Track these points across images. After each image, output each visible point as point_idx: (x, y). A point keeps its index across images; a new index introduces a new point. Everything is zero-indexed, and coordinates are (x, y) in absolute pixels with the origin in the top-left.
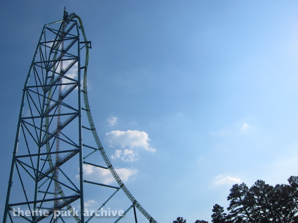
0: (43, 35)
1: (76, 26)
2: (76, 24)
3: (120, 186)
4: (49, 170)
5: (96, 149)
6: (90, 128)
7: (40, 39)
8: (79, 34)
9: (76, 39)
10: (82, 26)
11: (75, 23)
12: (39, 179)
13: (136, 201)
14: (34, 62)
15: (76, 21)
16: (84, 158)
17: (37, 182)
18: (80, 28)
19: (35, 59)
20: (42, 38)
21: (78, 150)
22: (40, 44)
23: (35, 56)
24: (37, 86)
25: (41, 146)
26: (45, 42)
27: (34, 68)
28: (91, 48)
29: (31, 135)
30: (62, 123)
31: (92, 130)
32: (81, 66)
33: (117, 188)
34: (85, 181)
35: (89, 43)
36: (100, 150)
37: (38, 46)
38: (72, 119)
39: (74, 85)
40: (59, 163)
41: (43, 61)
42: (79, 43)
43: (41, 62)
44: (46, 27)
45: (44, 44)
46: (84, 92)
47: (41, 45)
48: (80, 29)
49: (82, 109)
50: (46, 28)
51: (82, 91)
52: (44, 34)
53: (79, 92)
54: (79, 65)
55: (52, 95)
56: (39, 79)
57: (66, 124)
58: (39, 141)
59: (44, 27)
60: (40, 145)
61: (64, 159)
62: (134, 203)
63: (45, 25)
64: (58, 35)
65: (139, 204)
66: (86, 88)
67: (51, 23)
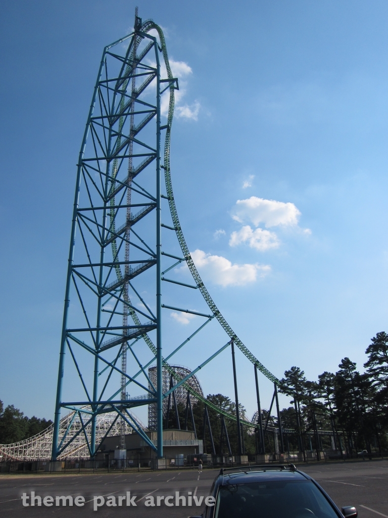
0: (104, 67)
1: (154, 47)
2: (155, 43)
3: (214, 313)
4: (115, 283)
5: (180, 260)
6: (173, 226)
7: (99, 75)
8: (158, 65)
9: (154, 74)
10: (165, 46)
11: (153, 41)
12: (103, 294)
13: (236, 337)
14: (92, 117)
15: (154, 38)
16: (163, 273)
17: (100, 297)
18: (161, 50)
19: (93, 112)
20: (101, 73)
21: (155, 261)
22: (99, 84)
23: (92, 106)
24: (97, 159)
25: (105, 246)
26: (107, 81)
27: (92, 127)
28: (177, 88)
29: (90, 231)
30: (134, 215)
31: (176, 229)
32: (162, 125)
33: (209, 316)
34: (163, 306)
35: (175, 82)
36: (187, 260)
37: (96, 88)
38: (148, 211)
39: (151, 156)
40: (129, 276)
41: (104, 114)
42: (159, 81)
43: (102, 117)
44: (107, 51)
45: (105, 84)
46: (165, 169)
47: (101, 86)
48: (161, 52)
49: (163, 197)
50: (108, 53)
51: (162, 167)
52: (105, 65)
53: (158, 170)
54: (158, 121)
55: (118, 168)
56: (100, 142)
57: (139, 219)
58: (102, 239)
59: (105, 52)
60: (103, 244)
61: (136, 270)
62: (233, 339)
63: (105, 49)
64: (125, 63)
65: (240, 341)
66: (169, 161)
67: (114, 43)
